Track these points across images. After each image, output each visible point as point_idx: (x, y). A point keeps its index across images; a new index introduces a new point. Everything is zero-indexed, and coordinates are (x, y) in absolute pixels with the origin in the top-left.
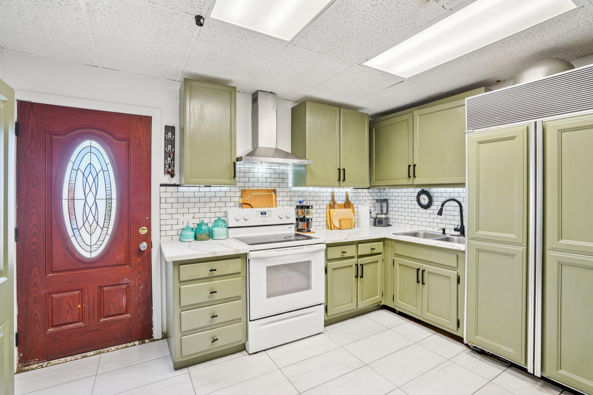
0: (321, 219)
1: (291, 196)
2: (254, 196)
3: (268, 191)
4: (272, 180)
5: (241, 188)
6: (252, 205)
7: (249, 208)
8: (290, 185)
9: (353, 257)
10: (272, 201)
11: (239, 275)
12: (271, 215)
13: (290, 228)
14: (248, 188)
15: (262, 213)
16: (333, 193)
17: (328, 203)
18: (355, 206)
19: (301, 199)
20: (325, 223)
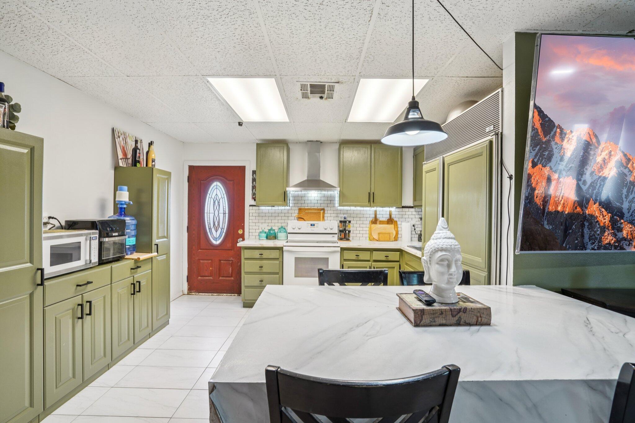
0: (364, 232)
1: (338, 212)
2: (307, 213)
3: (318, 209)
4: (322, 202)
5: (299, 208)
6: (305, 219)
7: (301, 221)
8: (337, 205)
9: (369, 261)
10: (320, 217)
11: (277, 260)
12: (318, 226)
13: (334, 236)
14: (304, 208)
15: (311, 225)
16: (376, 211)
17: (371, 219)
18: (399, 223)
19: (346, 216)
20: (368, 235)
